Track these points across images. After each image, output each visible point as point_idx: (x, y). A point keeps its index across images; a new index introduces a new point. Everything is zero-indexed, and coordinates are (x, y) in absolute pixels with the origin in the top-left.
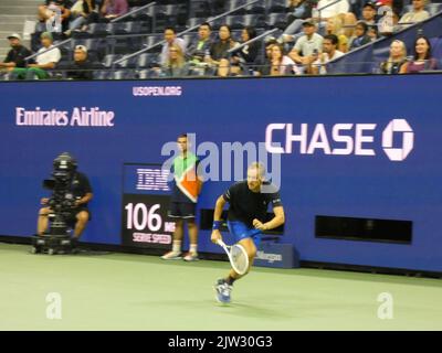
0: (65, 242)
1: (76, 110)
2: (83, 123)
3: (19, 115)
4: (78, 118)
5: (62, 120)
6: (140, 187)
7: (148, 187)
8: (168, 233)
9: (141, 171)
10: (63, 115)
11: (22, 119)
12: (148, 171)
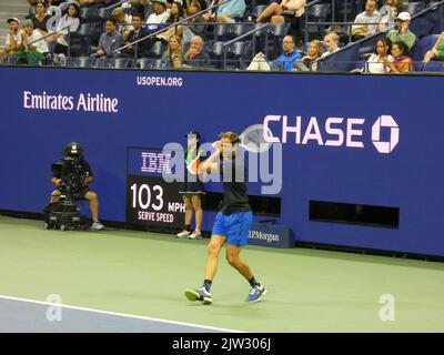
0: (75, 219)
1: (82, 96)
2: (89, 108)
3: (26, 98)
4: (84, 103)
5: (68, 105)
6: (144, 169)
7: (151, 170)
8: (171, 212)
9: (144, 155)
10: (69, 100)
11: (29, 102)
12: (151, 155)
